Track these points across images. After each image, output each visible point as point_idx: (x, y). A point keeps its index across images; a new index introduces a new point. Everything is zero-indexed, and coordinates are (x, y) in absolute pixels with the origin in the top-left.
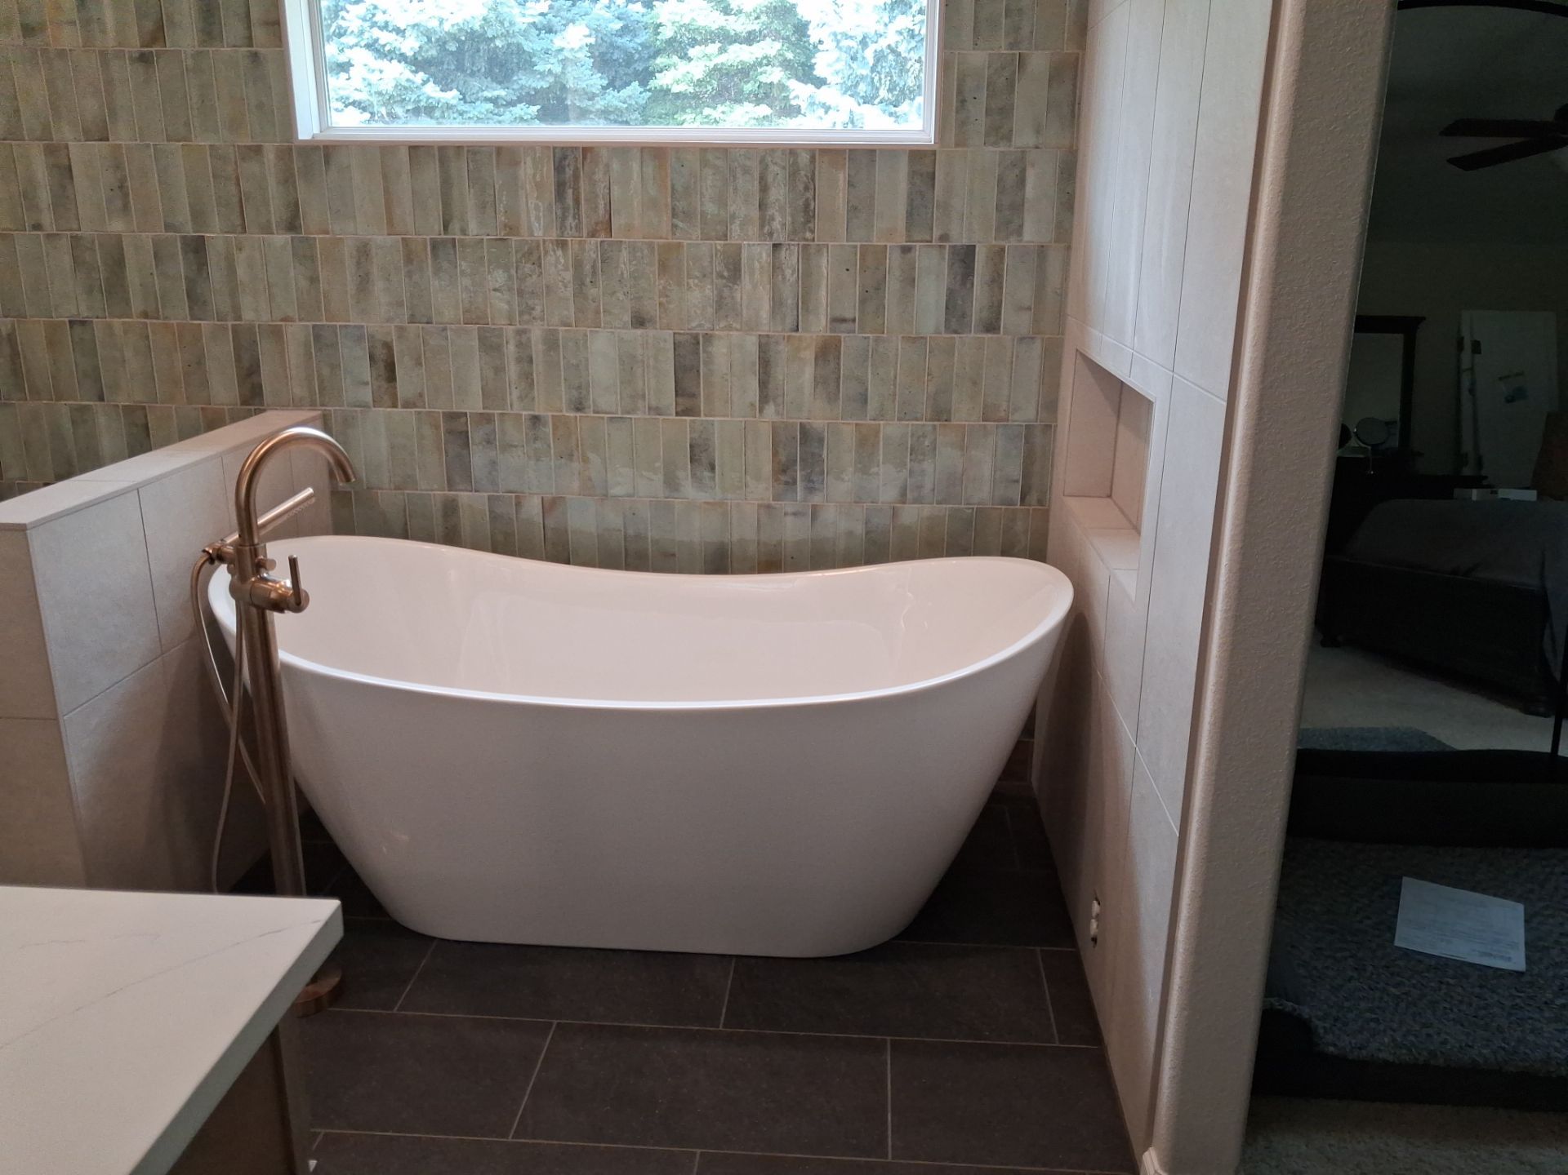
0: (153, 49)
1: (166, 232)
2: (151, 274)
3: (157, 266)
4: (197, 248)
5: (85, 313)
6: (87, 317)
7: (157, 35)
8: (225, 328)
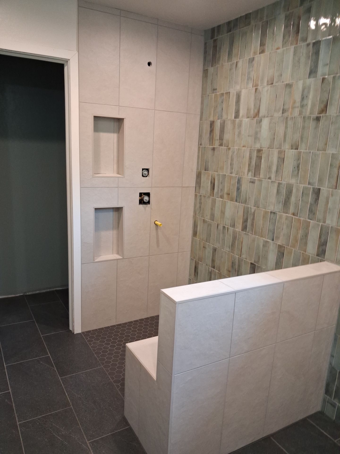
0: (321, 115)
1: (308, 185)
2: (299, 200)
3: (302, 197)
4: (317, 192)
5: (276, 210)
6: (276, 211)
7: (324, 110)
8: (319, 225)
